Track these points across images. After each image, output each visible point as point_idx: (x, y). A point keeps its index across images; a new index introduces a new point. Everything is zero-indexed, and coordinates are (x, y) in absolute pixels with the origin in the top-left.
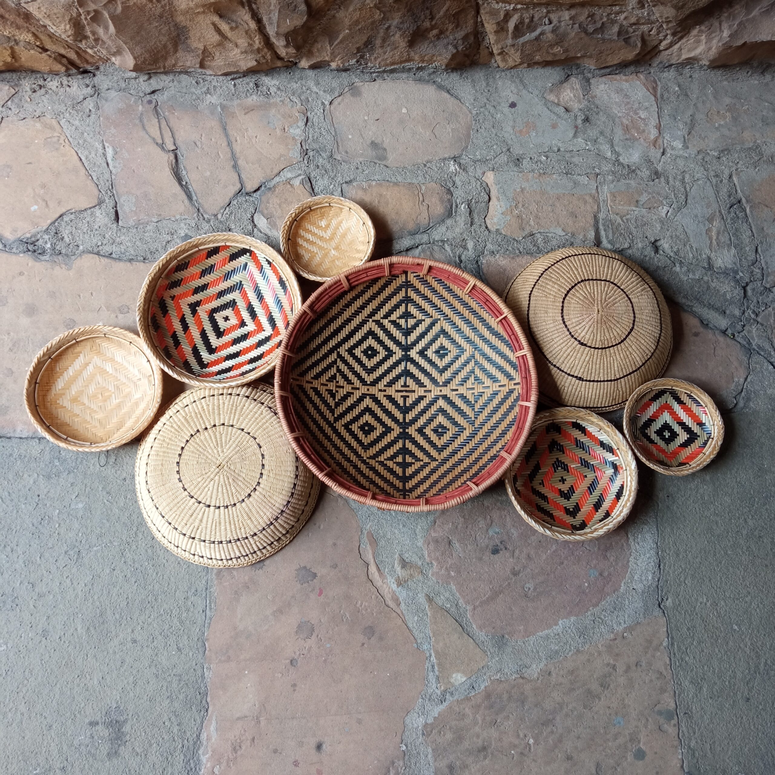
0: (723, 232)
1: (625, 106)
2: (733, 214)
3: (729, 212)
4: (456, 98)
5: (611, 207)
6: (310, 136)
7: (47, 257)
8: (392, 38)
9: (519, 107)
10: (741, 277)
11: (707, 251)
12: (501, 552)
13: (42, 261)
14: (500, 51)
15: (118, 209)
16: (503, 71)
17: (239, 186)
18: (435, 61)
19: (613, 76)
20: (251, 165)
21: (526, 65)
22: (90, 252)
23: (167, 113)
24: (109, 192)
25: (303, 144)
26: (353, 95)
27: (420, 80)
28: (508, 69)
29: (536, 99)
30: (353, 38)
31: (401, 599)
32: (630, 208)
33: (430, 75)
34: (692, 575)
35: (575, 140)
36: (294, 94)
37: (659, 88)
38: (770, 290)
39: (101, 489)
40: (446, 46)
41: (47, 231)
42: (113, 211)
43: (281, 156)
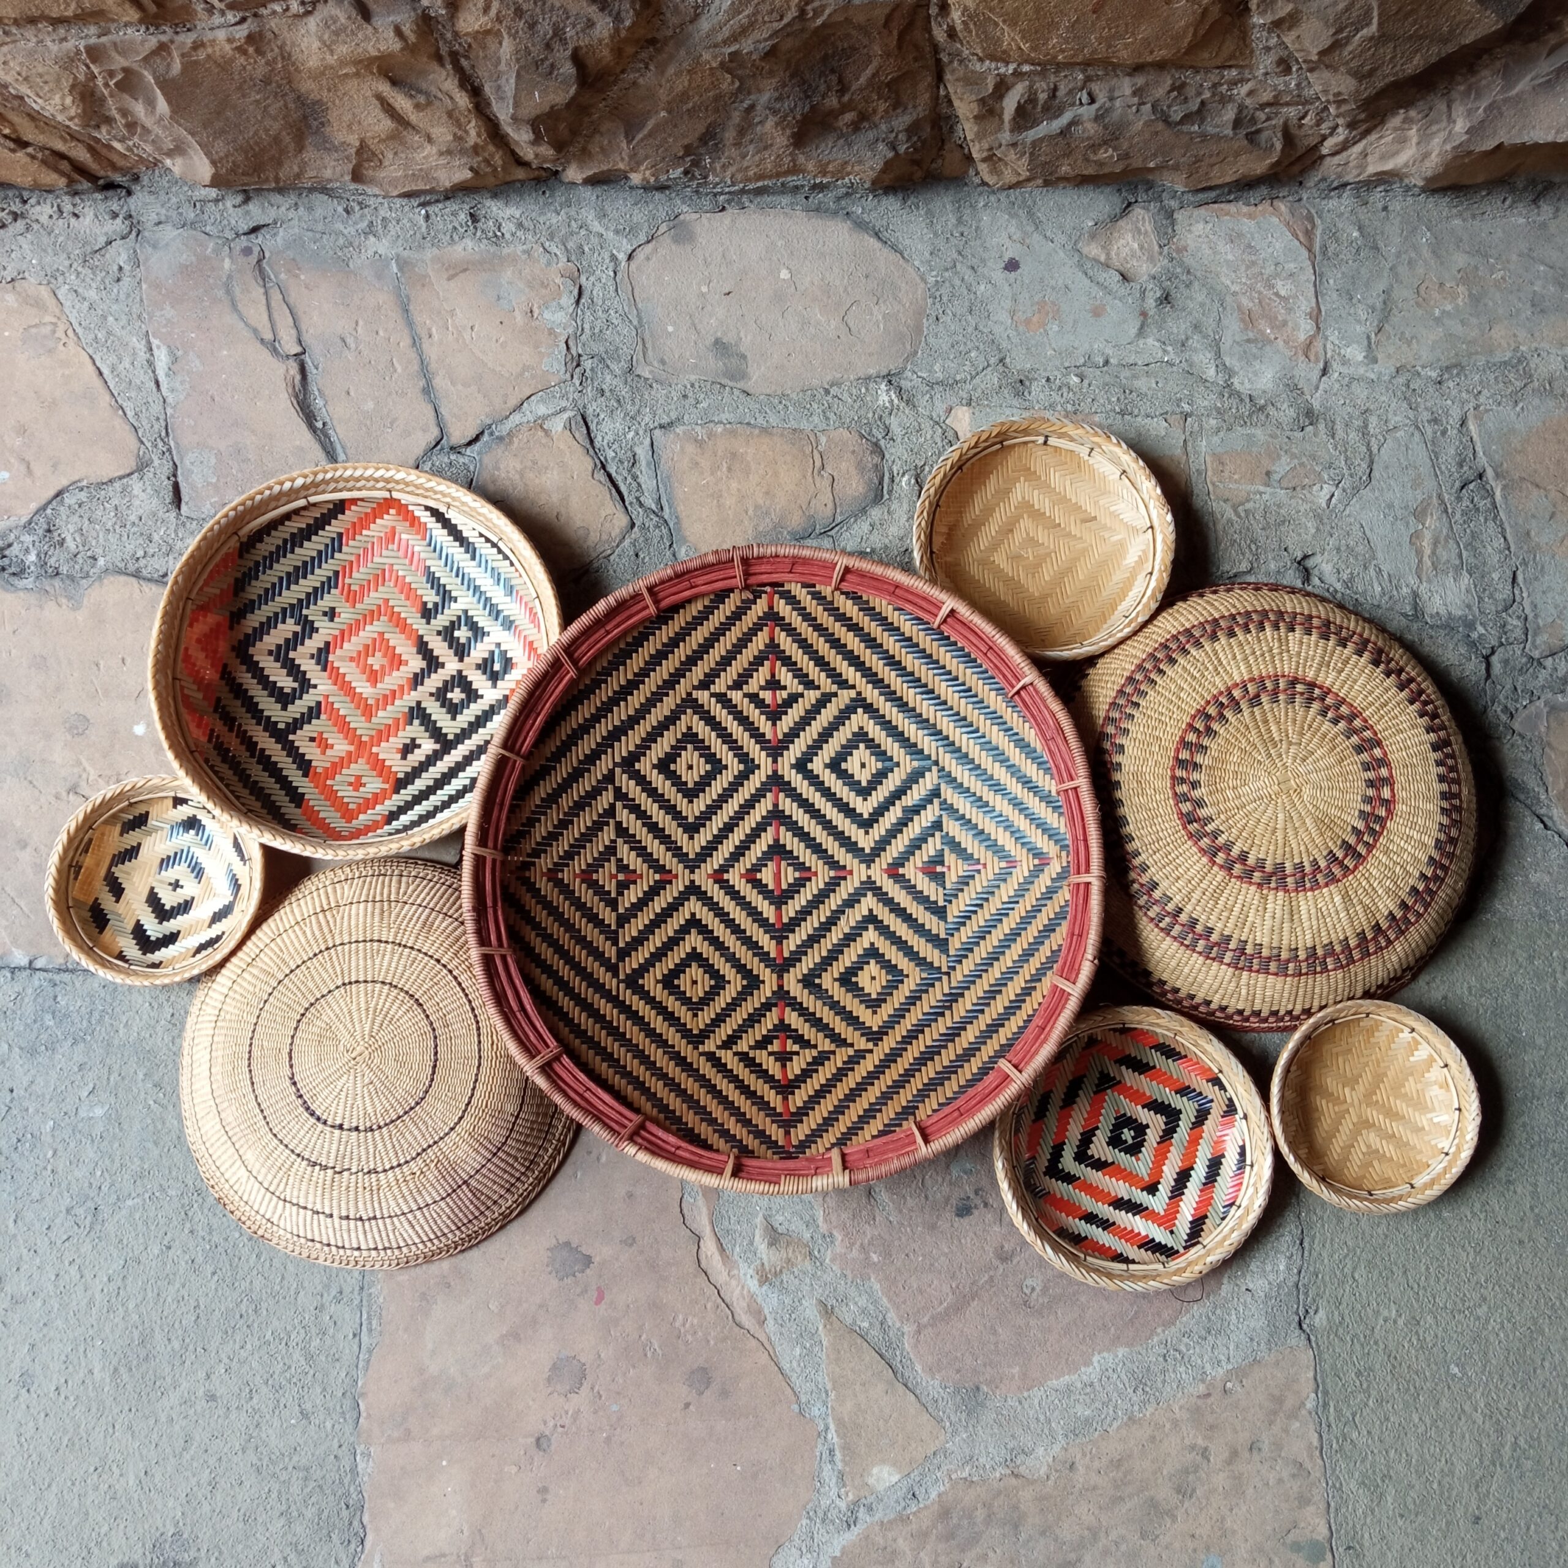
0: (1446, 541)
1: (1248, 268)
2: (1466, 502)
3: (1459, 499)
4: (894, 248)
5: (1213, 484)
6: (587, 326)
7: (29, 582)
8: (759, 128)
9: (1024, 269)
10: (1481, 636)
11: (1412, 580)
12: (976, 1212)
13: (17, 589)
14: (985, 154)
15: (180, 479)
16: (994, 192)
17: (435, 432)
18: (848, 174)
19: (1222, 205)
20: (460, 387)
21: (1040, 182)
22: (120, 572)
23: (283, 276)
24: (160, 444)
25: (571, 343)
26: (677, 240)
27: (817, 210)
28: (1003, 189)
29: (1062, 254)
30: (676, 126)
31: (766, 1311)
32: (1253, 488)
33: (839, 199)
34: (1369, 1262)
35: (1141, 342)
36: (551, 237)
37: (1318, 232)
38: (1540, 664)
39: (141, 1076)
40: (872, 145)
41: (28, 526)
42: (168, 485)
43: (525, 368)
